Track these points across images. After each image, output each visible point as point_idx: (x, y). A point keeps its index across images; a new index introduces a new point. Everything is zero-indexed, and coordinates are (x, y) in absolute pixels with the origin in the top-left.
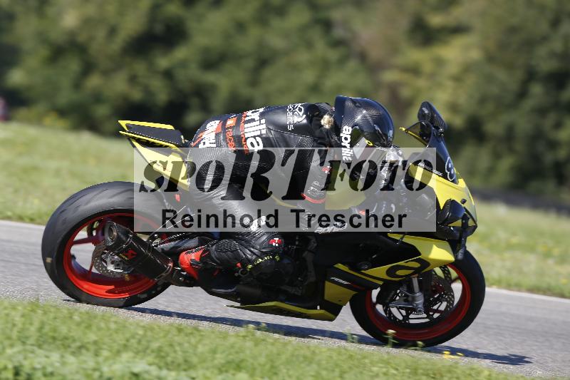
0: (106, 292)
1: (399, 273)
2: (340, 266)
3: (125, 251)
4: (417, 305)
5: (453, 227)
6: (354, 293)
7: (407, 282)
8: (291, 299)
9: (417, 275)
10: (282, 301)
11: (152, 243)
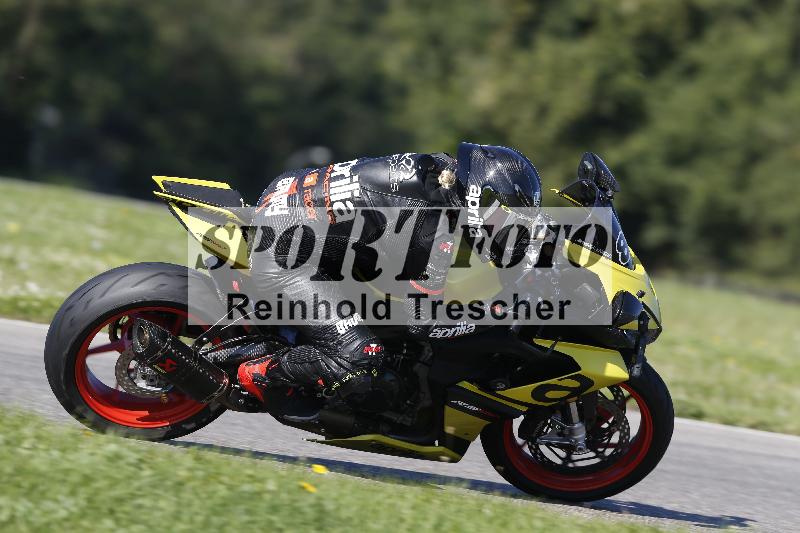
0: (138, 419)
1: (550, 394)
2: (465, 385)
3: (161, 361)
4: (576, 441)
5: (627, 331)
6: (488, 423)
7: (562, 407)
8: (397, 431)
9: (576, 398)
10: (384, 434)
11: (199, 350)
